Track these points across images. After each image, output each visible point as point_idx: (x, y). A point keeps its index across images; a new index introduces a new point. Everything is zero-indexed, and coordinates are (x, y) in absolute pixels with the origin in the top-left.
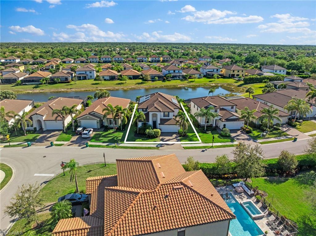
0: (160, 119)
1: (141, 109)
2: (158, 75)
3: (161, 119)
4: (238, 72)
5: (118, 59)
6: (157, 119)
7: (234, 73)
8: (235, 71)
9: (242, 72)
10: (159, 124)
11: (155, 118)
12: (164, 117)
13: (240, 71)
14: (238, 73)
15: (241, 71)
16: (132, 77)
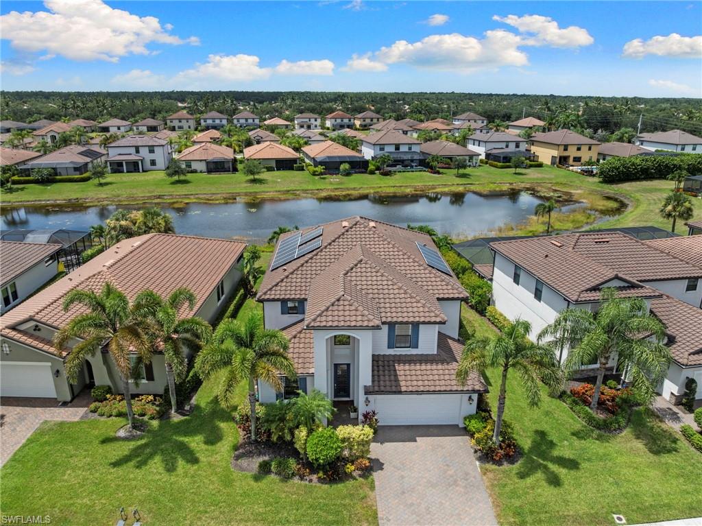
0: (373, 355)
1: (274, 300)
2: (349, 157)
3: (376, 359)
4: (579, 149)
5: (246, 120)
6: (354, 354)
7: (566, 154)
8: (569, 148)
9: (590, 149)
10: (368, 391)
11: (343, 354)
12: (389, 347)
13: (583, 148)
14: (578, 154)
15: (587, 147)
16: (274, 164)
